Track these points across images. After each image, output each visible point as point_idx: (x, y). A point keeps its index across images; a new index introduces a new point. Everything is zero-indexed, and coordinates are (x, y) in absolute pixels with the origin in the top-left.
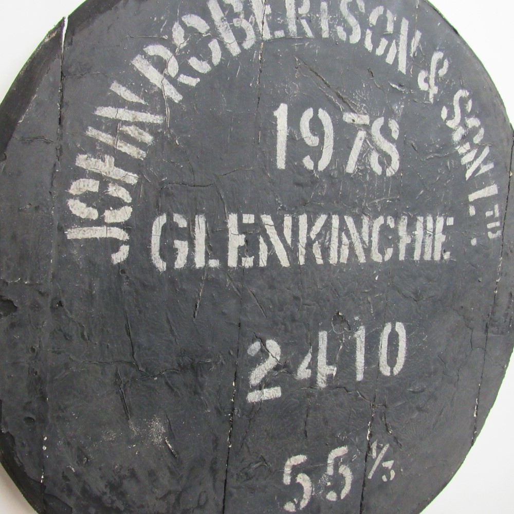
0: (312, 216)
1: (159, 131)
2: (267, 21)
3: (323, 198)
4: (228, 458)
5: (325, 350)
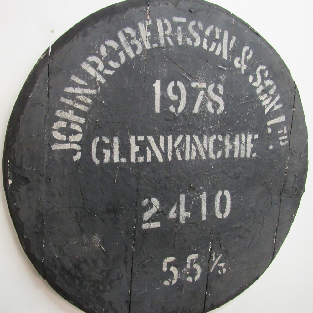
0: (175, 136)
1: (95, 97)
2: (149, 40)
3: (181, 126)
4: (133, 256)
5: (184, 204)
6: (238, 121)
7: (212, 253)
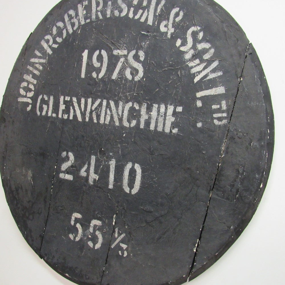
0: (94, 100)
1: (44, 65)
2: (84, 17)
3: (100, 91)
4: (51, 198)
5: (94, 166)
6: (157, 90)
7: (116, 228)
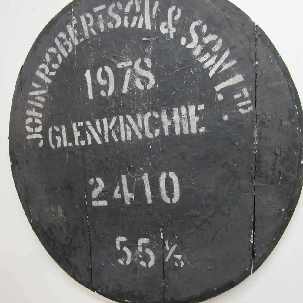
0: (109, 119)
1: (46, 96)
2: (76, 36)
4: (89, 229)
5: (126, 185)
6: (174, 93)
7: (165, 241)
